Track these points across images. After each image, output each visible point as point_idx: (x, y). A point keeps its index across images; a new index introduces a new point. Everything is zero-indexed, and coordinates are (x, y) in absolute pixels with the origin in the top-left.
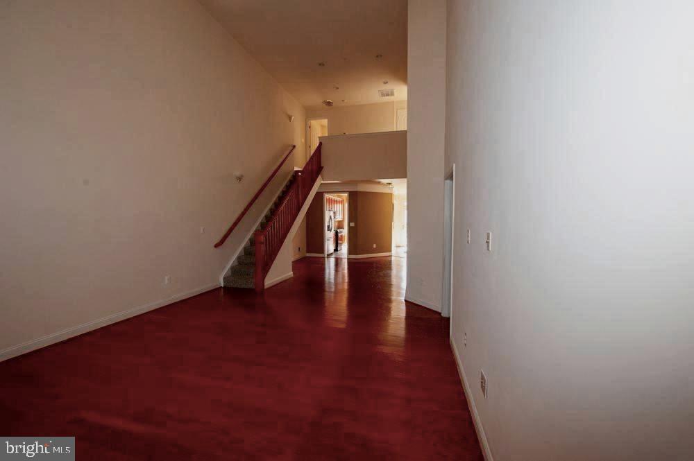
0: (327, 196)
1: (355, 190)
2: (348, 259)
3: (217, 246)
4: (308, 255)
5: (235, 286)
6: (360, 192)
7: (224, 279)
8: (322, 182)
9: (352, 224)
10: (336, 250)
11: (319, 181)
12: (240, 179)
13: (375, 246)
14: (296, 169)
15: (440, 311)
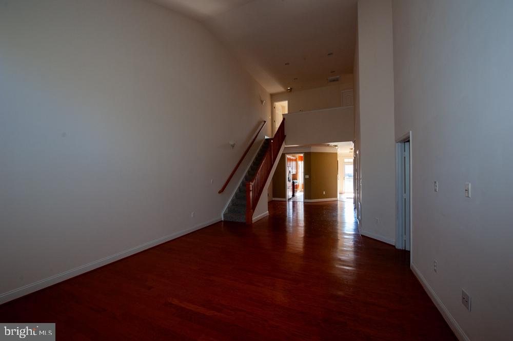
0: (288, 156)
1: (309, 151)
2: (304, 203)
3: (220, 192)
4: (274, 199)
5: (231, 220)
6: (313, 152)
7: (224, 215)
8: (286, 146)
9: (307, 177)
10: (293, 195)
11: (284, 146)
12: (233, 146)
13: (324, 193)
14: (266, 137)
15: (394, 245)
